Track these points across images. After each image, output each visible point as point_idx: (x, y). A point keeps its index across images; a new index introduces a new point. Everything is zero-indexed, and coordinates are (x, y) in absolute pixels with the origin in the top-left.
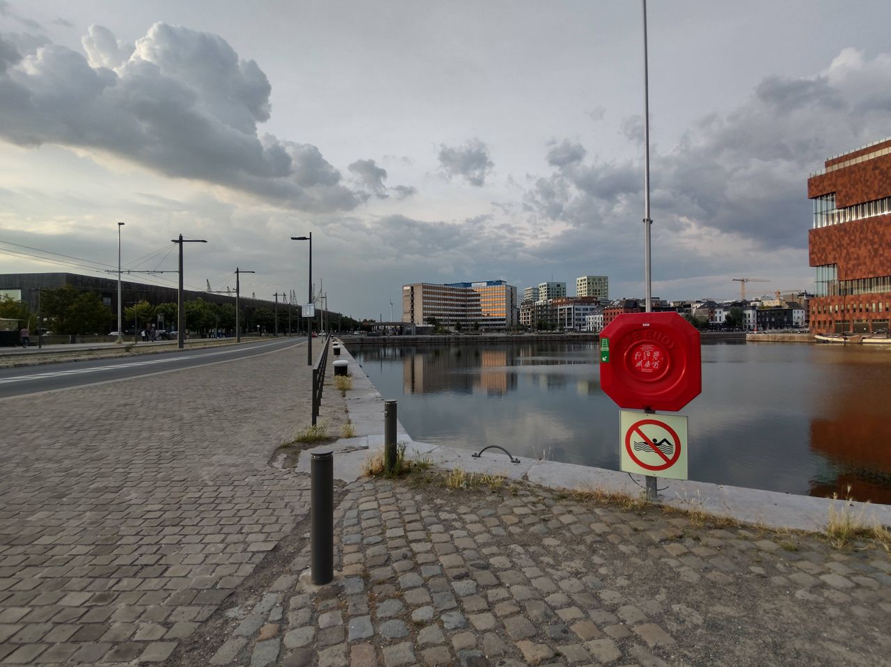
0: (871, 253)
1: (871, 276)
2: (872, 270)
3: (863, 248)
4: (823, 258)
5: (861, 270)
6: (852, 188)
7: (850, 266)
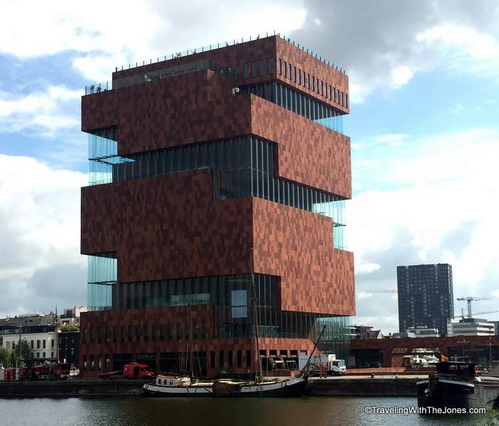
0: (159, 238)
1: (159, 277)
2: (160, 266)
3: (149, 227)
4: (99, 240)
5: (147, 267)
6: (138, 122)
7: (133, 257)
